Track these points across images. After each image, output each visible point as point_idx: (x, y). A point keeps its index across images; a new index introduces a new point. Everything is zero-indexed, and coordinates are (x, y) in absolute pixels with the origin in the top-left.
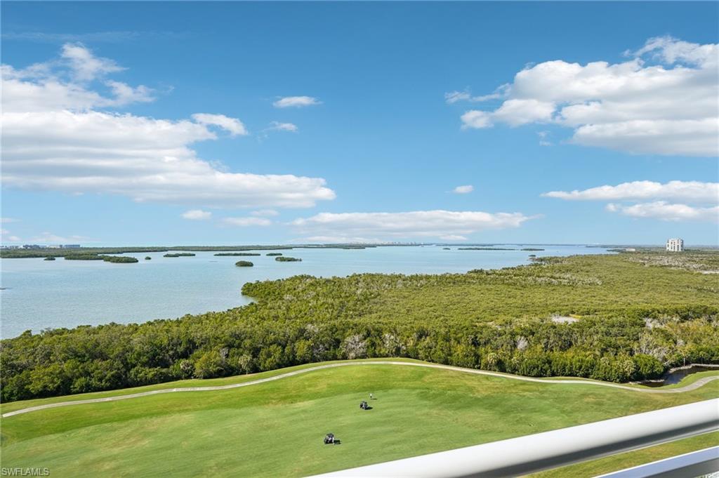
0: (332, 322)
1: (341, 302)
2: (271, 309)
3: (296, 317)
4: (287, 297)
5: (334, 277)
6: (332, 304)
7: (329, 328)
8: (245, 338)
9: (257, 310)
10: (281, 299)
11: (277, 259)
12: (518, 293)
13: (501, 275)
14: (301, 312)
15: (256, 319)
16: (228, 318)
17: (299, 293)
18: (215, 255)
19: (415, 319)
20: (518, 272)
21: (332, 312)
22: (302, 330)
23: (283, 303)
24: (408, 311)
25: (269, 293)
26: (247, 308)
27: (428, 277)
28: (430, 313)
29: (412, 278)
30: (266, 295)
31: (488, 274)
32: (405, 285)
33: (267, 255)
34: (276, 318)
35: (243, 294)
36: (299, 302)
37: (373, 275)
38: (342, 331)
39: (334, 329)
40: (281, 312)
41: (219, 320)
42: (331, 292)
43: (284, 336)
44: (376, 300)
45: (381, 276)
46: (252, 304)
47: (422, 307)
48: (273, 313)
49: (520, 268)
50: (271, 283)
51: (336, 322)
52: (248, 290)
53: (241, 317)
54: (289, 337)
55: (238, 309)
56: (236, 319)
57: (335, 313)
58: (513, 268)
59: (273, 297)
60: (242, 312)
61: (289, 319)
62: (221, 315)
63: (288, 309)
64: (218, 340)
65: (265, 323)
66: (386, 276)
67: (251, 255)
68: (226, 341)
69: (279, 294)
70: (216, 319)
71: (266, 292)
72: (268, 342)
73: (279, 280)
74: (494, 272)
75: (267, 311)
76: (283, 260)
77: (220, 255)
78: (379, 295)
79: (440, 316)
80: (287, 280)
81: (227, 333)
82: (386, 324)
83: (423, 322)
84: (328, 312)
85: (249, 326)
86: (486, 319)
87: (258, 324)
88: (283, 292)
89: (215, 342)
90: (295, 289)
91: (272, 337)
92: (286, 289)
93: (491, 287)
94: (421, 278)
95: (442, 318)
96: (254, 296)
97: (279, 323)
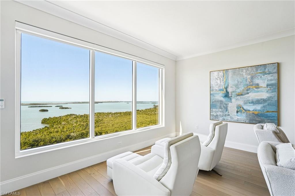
0: (82, 131)
1: (87, 124)
2: (55, 128)
3: (67, 131)
4: (63, 123)
5: (85, 114)
6: (83, 125)
7: (80, 134)
8: (41, 141)
9: (48, 129)
10: (60, 124)
11: (60, 108)
12: (149, 117)
13: (144, 111)
14: (69, 128)
15: (47, 133)
16: (33, 133)
17: (69, 121)
18: (29, 107)
19: (115, 128)
20: (149, 110)
21: (83, 127)
22: (69, 136)
23: (61, 125)
24: (113, 125)
25: (55, 122)
26: (43, 129)
27: (120, 113)
28: (121, 125)
29: (115, 113)
30: (54, 123)
31: (140, 111)
32: (112, 116)
33: (56, 106)
34: (57, 132)
35: (42, 123)
36: (68, 125)
37: (100, 113)
38: (86, 135)
39: (83, 134)
40: (59, 130)
41: (28, 135)
42: (83, 120)
43: (60, 139)
44: (101, 122)
45: (103, 113)
46: (46, 127)
47: (117, 123)
48: (56, 130)
49: (150, 109)
50: (56, 118)
51: (84, 131)
52: (44, 121)
53: (40, 133)
54: (63, 139)
55: (38, 129)
56: (37, 134)
57: (84, 128)
58: (148, 109)
59: (57, 123)
60: (40, 130)
61: (63, 132)
62: (29, 133)
63: (63, 128)
64: (26, 144)
65: (52, 135)
66: (105, 113)
67: (47, 106)
68: (30, 144)
69: (59, 122)
70: (26, 135)
71: (53, 122)
72: (52, 142)
73: (60, 116)
74: (142, 110)
75: (53, 129)
76: (63, 108)
77: (31, 107)
78: (102, 120)
79: (124, 126)
80: (64, 116)
81: (31, 140)
82: (104, 130)
83: (117, 128)
84: (81, 128)
85: (44, 136)
86: (139, 126)
87: (48, 135)
88: (61, 121)
89: (24, 145)
90: (67, 120)
91: (54, 139)
92: (63, 120)
93: (141, 115)
94: (118, 113)
95: (124, 127)
96: (48, 124)
97: (58, 134)
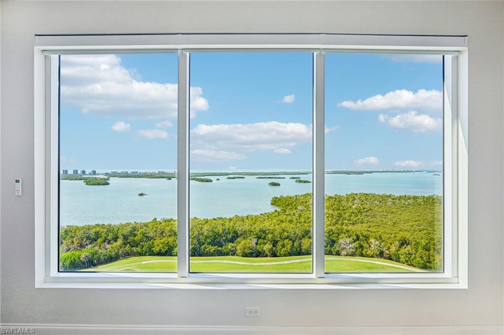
0: (331, 228)
1: (339, 213)
2: (288, 215)
3: (305, 222)
4: (300, 208)
5: (336, 195)
6: (332, 215)
7: (327, 231)
8: (269, 233)
9: (279, 215)
10: (296, 208)
11: (296, 181)
14: (308, 218)
15: (277, 221)
16: (260, 219)
17: (309, 205)
18: (257, 178)
19: (400, 230)
21: (332, 220)
22: (307, 231)
23: (297, 211)
24: (394, 224)
25: (288, 204)
26: (273, 213)
27: (415, 198)
28: (415, 226)
29: (400, 198)
30: (286, 206)
32: (394, 203)
33: (290, 178)
34: (291, 221)
35: (272, 204)
36: (308, 212)
37: (367, 194)
38: (337, 235)
39: (331, 233)
40: (294, 218)
41: (254, 220)
42: (332, 206)
43: (294, 234)
44: (368, 214)
45: (374, 195)
46: (276, 211)
47: (407, 221)
48: (289, 218)
50: (290, 198)
51: (334, 228)
52: (275, 201)
53: (268, 219)
54: (298, 235)
55: (267, 214)
56: (265, 220)
57: (334, 221)
59: (291, 207)
60: (269, 216)
61: (300, 223)
62: (256, 217)
63: (300, 216)
64: (252, 233)
65: (283, 225)
66: (379, 195)
67: (280, 178)
68: (256, 234)
69: (295, 205)
70: (253, 219)
71: (286, 204)
72: (283, 238)
73: (296, 196)
75: (285, 216)
76: (301, 182)
77: (260, 178)
78: (371, 209)
79: (424, 230)
80: (302, 195)
81: (258, 229)
82: (374, 232)
83: (406, 233)
84: (329, 220)
85: (273, 225)
87: (278, 224)
88: (298, 204)
89: (250, 234)
90: (306, 202)
91: (286, 234)
92: (300, 202)
94: (409, 198)
95: (426, 231)
96: (279, 206)
97: (292, 226)
